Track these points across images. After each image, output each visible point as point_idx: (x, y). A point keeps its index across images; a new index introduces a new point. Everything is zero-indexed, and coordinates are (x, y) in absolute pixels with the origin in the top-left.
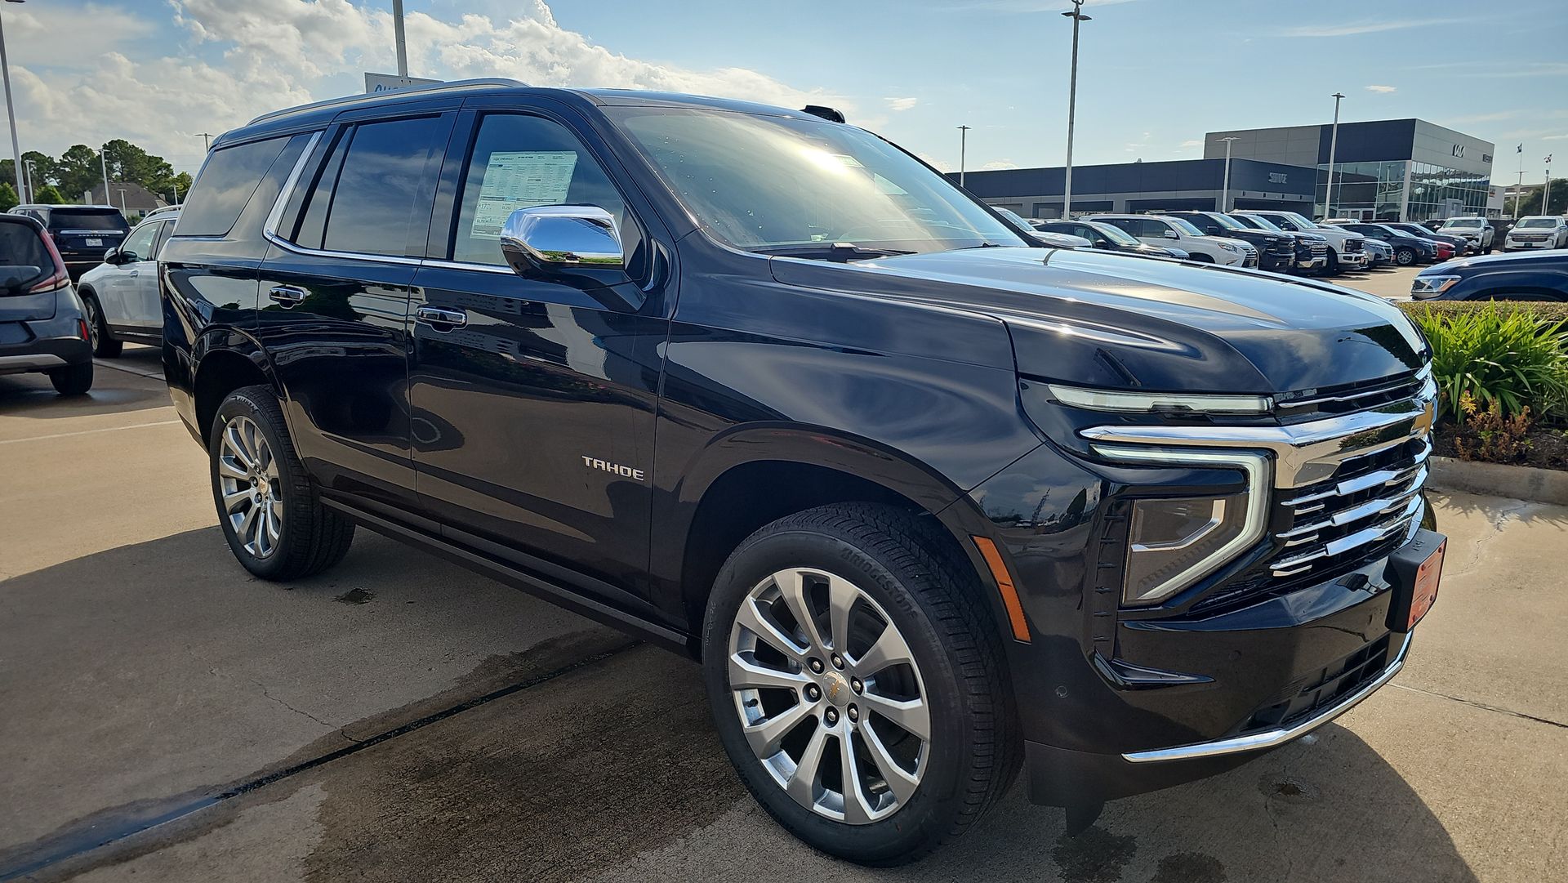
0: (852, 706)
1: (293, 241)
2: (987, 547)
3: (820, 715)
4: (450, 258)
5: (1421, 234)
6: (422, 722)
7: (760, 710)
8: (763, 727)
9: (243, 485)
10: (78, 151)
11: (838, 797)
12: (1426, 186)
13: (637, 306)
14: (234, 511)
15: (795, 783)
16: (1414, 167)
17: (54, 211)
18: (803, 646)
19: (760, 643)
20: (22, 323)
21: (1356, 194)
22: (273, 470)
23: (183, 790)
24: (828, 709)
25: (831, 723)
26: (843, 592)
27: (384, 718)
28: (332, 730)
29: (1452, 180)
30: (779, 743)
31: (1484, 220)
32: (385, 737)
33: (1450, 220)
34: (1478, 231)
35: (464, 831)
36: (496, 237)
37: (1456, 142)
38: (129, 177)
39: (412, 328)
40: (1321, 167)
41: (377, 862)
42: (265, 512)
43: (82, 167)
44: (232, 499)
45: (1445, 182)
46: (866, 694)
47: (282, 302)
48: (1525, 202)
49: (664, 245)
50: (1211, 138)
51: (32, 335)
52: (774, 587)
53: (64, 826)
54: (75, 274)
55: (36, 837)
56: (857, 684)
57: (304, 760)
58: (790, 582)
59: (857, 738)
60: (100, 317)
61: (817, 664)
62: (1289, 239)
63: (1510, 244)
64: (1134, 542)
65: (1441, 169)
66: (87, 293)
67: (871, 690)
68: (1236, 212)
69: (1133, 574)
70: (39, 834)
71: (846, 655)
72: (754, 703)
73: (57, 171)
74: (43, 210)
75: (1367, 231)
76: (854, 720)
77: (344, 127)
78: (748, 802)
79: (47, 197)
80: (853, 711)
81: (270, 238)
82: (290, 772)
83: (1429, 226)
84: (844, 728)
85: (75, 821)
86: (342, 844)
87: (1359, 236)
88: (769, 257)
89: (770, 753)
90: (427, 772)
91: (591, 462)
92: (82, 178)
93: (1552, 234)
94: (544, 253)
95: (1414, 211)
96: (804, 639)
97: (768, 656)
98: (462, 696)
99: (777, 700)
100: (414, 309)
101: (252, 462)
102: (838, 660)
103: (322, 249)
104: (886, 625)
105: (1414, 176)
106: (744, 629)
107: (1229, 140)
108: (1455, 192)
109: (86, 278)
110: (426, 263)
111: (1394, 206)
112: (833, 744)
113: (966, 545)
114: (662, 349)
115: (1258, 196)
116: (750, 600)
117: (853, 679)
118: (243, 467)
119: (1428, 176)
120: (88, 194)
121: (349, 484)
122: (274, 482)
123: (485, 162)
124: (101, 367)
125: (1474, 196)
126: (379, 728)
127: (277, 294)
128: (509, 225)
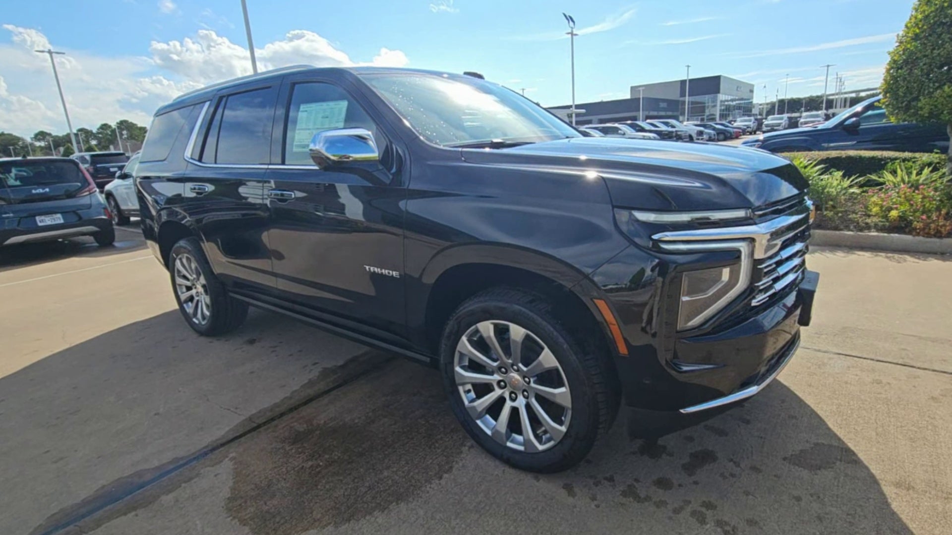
0: (524, 391)
1: (200, 160)
2: (601, 304)
3: (507, 396)
4: (283, 163)
5: (727, 127)
6: (291, 410)
7: (473, 395)
8: (475, 404)
9: (189, 288)
10: (105, 127)
11: (520, 438)
12: (726, 105)
13: (388, 182)
14: (186, 301)
15: (496, 432)
16: (721, 97)
17: (92, 156)
18: (495, 360)
19: (471, 361)
20: (74, 212)
21: (697, 111)
22: (202, 280)
23: (165, 461)
24: (511, 393)
25: (513, 400)
26: (517, 332)
27: (271, 409)
28: (244, 418)
29: (737, 102)
30: (485, 411)
31: (752, 118)
32: (273, 419)
33: (738, 119)
34: (751, 124)
35: (319, 472)
36: (307, 150)
37: (739, 85)
38: (131, 137)
39: (268, 202)
40: (682, 99)
41: (273, 496)
42: (201, 302)
43: (107, 134)
44: (184, 296)
45: (734, 103)
46: (532, 385)
47: (198, 193)
48: (768, 110)
49: (400, 147)
50: (633, 89)
51: (80, 218)
52: (477, 331)
53: (97, 490)
54: (101, 186)
55: (81, 499)
56: (527, 379)
57: (231, 437)
58: (487, 328)
59: (528, 407)
60: (117, 206)
61: (503, 370)
62: (672, 132)
63: (765, 129)
64: (683, 296)
65: (732, 97)
66: (109, 195)
67: (535, 382)
68: (648, 121)
69: (682, 313)
70: (83, 496)
71: (520, 365)
72: (469, 391)
73: (95, 136)
74: (87, 155)
75: (705, 126)
76: (526, 397)
77: (221, 98)
78: (470, 442)
79: (90, 149)
80: (525, 393)
81: (188, 159)
82: (223, 445)
83: (730, 122)
84: (521, 402)
85: (103, 487)
86: (253, 486)
87: (702, 129)
88: (460, 149)
89: (480, 416)
90: (297, 439)
91: (369, 269)
92: (108, 139)
93: (782, 123)
94: (334, 156)
95: (723, 116)
96: (495, 356)
97: (475, 366)
98: (311, 392)
99: (482, 389)
100: (266, 192)
101: (191, 276)
102: (515, 367)
103: (216, 163)
104: (543, 349)
105: (721, 101)
106: (462, 355)
107: (641, 89)
108: (739, 107)
109: (108, 187)
110: (271, 167)
111: (713, 115)
112: (515, 411)
113: (589, 304)
114: (402, 204)
115: (655, 113)
116: (464, 339)
117: (524, 377)
118: (187, 279)
119: (727, 101)
120: (112, 147)
121: (241, 285)
122: (204, 286)
123: (298, 110)
124: (119, 231)
125: (746, 109)
126: (269, 415)
127: (195, 189)
128: (314, 141)
